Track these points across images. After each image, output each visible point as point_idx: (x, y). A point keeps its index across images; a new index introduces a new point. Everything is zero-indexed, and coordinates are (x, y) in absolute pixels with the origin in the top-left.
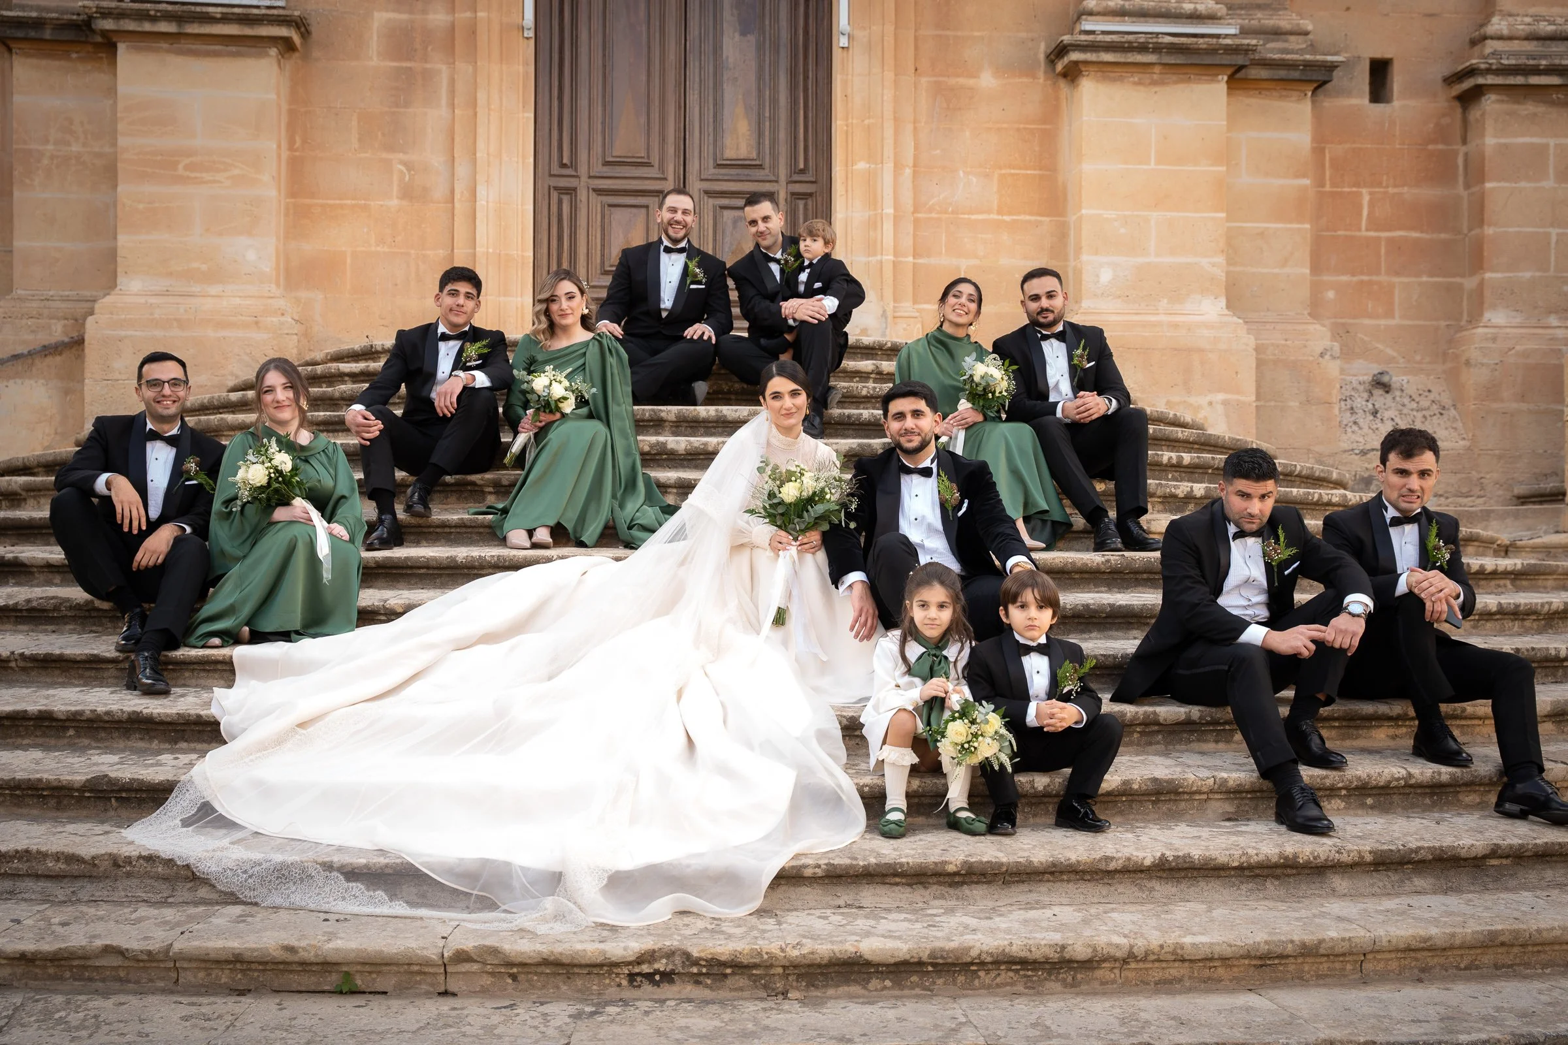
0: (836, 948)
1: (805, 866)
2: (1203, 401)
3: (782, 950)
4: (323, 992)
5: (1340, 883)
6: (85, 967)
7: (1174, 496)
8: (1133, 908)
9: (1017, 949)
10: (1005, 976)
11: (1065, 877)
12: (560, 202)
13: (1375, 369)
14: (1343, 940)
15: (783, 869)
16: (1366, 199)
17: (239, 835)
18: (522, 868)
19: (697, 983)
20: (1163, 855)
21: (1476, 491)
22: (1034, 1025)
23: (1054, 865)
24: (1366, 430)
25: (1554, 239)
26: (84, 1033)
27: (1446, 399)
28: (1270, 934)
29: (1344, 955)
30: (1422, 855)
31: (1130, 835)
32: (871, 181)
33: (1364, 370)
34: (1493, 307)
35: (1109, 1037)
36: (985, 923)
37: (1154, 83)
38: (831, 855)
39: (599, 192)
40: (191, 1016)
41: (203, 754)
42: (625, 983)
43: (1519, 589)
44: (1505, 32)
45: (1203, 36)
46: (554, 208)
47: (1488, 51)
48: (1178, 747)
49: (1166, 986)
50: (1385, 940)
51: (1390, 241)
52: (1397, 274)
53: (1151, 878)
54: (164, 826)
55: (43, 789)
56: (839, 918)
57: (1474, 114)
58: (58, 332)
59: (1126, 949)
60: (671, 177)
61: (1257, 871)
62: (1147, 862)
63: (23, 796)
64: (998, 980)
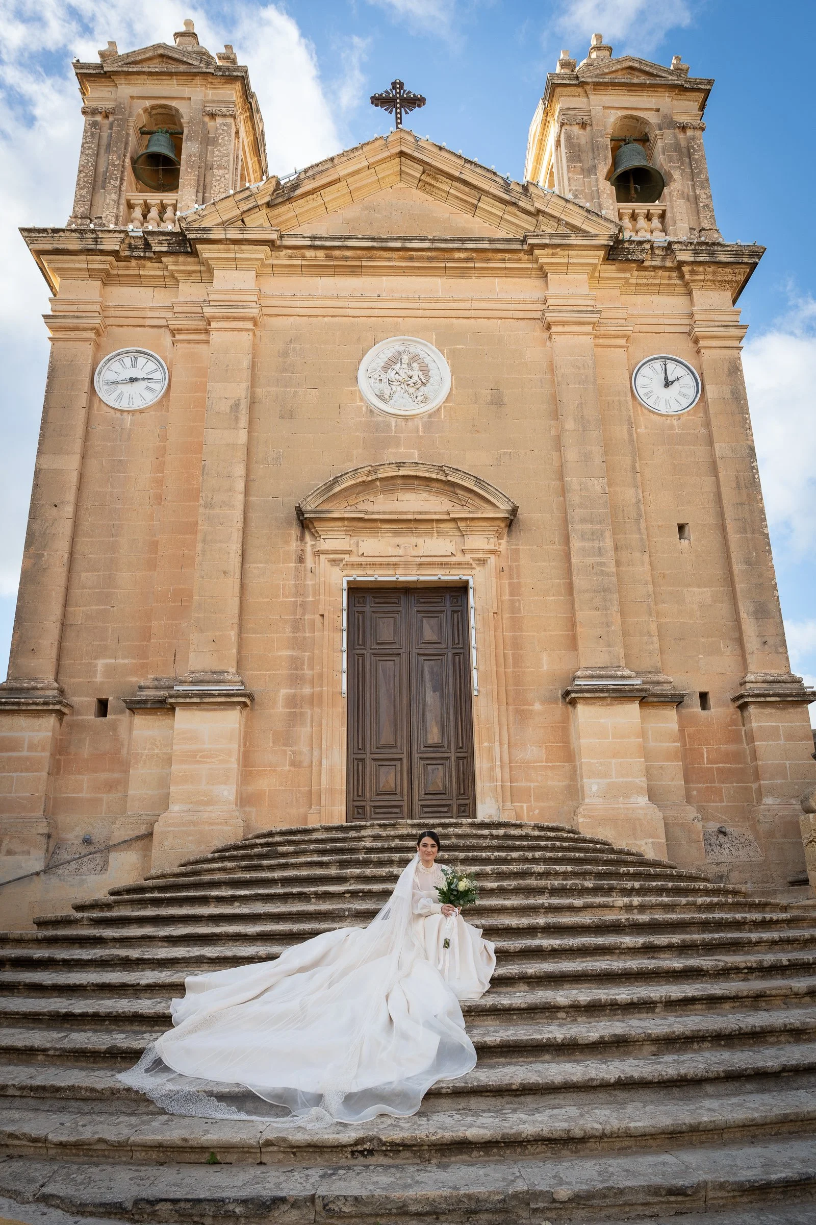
0: (454, 1135)
1: (442, 1088)
2: (643, 843)
3: (427, 1136)
4: (201, 1163)
5: (710, 1089)
6: (89, 1150)
7: (626, 889)
8: (605, 1107)
9: (545, 1133)
10: (541, 1148)
11: (572, 1090)
12: (358, 765)
13: (718, 825)
14: (711, 1122)
15: (430, 1089)
16: (705, 750)
17: (172, 1076)
18: (303, 1092)
19: (386, 1155)
20: (620, 1076)
21: (771, 880)
22: (554, 1177)
23: (565, 1083)
24: (717, 853)
25: (788, 766)
26: (82, 1187)
27: (752, 838)
28: (674, 1120)
29: (712, 1130)
30: (749, 1071)
31: (604, 1066)
32: (490, 750)
33: (713, 826)
34: (767, 796)
35: (592, 1183)
36: (531, 1118)
37: (608, 705)
38: (455, 1081)
39: (375, 760)
40: (135, 1178)
41: (163, 1032)
42: (349, 1156)
43: (790, 928)
44: (754, 680)
45: (627, 685)
46: (356, 768)
47: (747, 688)
48: (628, 1016)
49: (623, 1151)
50: (732, 1121)
51: (718, 768)
52: (723, 783)
53: (615, 1089)
54: (136, 1074)
55: (88, 1053)
56: (458, 1116)
57: (746, 714)
58: (143, 830)
59: (601, 1131)
60: (405, 753)
61: (668, 1084)
62: (612, 1081)
63: (79, 1056)
64: (538, 1150)
